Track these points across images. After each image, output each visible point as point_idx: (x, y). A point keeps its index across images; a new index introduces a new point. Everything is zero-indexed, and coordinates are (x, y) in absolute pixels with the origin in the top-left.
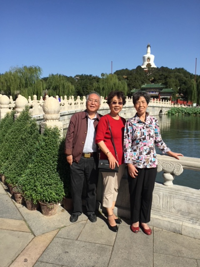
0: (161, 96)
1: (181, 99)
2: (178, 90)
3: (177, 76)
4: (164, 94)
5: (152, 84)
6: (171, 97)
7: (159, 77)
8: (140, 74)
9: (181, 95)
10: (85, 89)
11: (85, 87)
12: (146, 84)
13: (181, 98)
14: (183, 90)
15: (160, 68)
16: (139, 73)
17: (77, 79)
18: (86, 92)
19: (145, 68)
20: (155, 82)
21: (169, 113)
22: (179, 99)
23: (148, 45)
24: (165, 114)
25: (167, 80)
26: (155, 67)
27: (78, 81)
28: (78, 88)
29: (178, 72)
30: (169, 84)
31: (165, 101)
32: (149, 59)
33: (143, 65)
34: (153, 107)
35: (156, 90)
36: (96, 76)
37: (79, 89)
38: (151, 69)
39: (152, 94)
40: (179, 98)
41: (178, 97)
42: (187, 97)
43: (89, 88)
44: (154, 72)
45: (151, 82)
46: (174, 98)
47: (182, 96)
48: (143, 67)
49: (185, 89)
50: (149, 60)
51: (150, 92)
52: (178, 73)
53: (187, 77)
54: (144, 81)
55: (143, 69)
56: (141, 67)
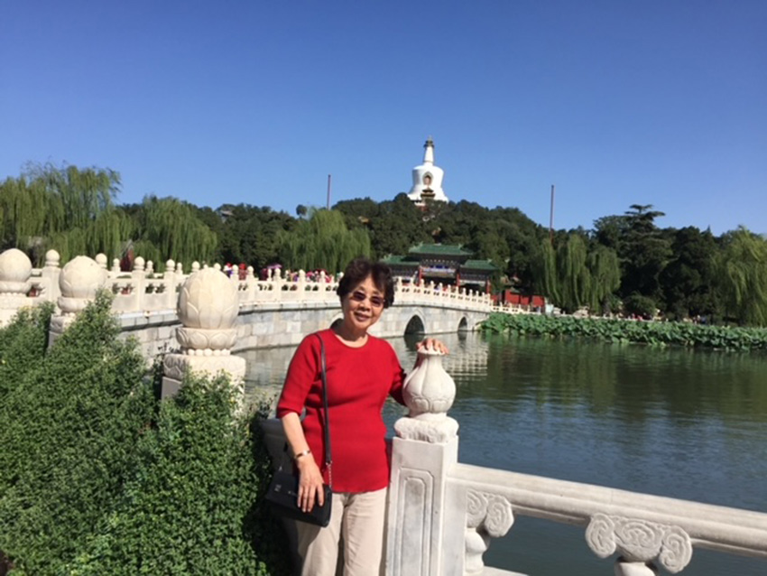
0: (461, 278)
1: (513, 289)
2: (506, 267)
3: (502, 228)
4: (470, 275)
5: (436, 245)
6: (489, 283)
7: (456, 228)
8: (403, 215)
9: (513, 280)
10: (248, 248)
11: (248, 241)
12: (421, 244)
13: (515, 287)
14: (518, 268)
15: (459, 204)
16: (400, 213)
17: (224, 215)
18: (249, 255)
19: (417, 201)
20: (444, 240)
21: (484, 327)
22: (507, 291)
23: (427, 142)
24: (473, 331)
25: (478, 238)
26: (445, 199)
27: (226, 223)
28: (226, 241)
29: (504, 218)
30: (482, 247)
31: (474, 293)
32: (428, 177)
33: (412, 191)
34: (444, 308)
35: (448, 262)
36: (282, 212)
37: (229, 245)
38: (433, 205)
39: (436, 273)
40: (509, 287)
41: (505, 283)
42: (528, 285)
43: (259, 244)
44: (442, 212)
45: (433, 240)
46: (496, 286)
47: (516, 283)
48: (412, 197)
49: (525, 265)
50: (428, 179)
51: (432, 267)
52: (505, 222)
53: (526, 234)
54: (417, 235)
55: (413, 201)
56: (409, 199)
